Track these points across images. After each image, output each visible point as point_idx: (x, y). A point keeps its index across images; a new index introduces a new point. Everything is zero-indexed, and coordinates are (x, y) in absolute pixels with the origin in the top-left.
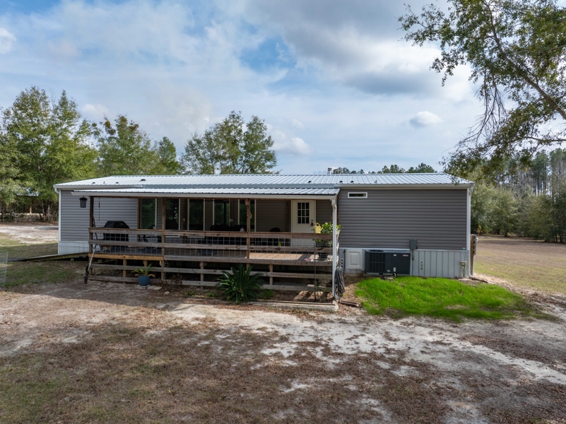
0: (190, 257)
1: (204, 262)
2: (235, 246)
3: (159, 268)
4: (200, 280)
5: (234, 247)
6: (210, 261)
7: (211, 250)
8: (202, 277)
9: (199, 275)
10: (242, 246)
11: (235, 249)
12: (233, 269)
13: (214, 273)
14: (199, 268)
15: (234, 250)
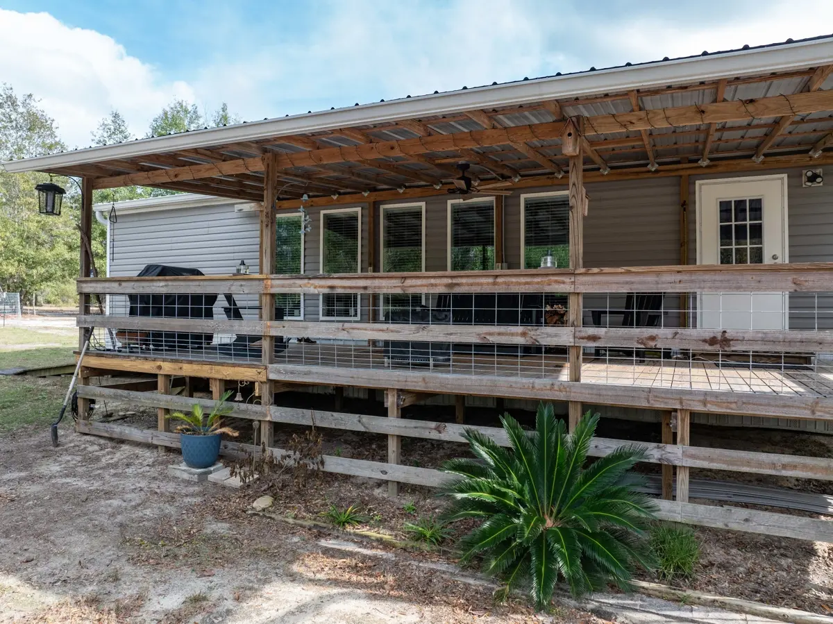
0: (353, 371)
1: (401, 392)
2: (519, 329)
3: (253, 407)
4: (384, 459)
5: (514, 334)
6: (420, 387)
7: (424, 345)
8: (393, 446)
9: (383, 438)
10: (550, 330)
11: (520, 340)
12: (512, 427)
13: (434, 435)
14: (383, 412)
15: (513, 348)
